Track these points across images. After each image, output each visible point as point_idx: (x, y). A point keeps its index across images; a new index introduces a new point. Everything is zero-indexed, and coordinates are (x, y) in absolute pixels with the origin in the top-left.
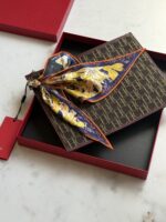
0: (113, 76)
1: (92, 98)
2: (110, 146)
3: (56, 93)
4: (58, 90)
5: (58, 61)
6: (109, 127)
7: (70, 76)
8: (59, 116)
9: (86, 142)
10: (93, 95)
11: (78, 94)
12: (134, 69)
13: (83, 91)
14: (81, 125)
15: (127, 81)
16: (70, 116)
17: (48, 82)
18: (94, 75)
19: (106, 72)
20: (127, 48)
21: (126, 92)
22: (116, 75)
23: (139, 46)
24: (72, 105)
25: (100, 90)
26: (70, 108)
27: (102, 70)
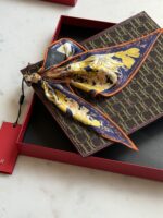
0: (129, 63)
1: (106, 91)
2: (134, 147)
3: (61, 87)
4: (63, 84)
5: (60, 50)
6: (131, 124)
7: (77, 67)
8: (68, 116)
9: (105, 144)
10: (107, 87)
11: (88, 87)
12: (153, 54)
13: (94, 84)
14: (96, 123)
15: (147, 69)
16: (81, 114)
17: (49, 75)
18: (106, 63)
19: (120, 60)
20: (142, 30)
21: (146, 81)
22: (132, 62)
23: (156, 26)
24: (83, 101)
25: (115, 80)
26: (81, 105)
27: (114, 58)
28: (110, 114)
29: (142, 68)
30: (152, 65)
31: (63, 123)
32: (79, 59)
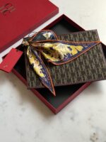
0: (74, 52)
1: (56, 62)
2: (54, 93)
6: (58, 82)
7: (47, 45)
8: (31, 66)
9: (41, 86)
10: (57, 60)
13: (52, 56)
14: (42, 75)
16: (38, 68)
19: (71, 49)
22: (76, 52)
25: (62, 58)
26: (40, 64)
27: (69, 48)
28: (51, 73)
29: (79, 57)
30: (85, 58)
31: (28, 69)
32: (51, 42)
